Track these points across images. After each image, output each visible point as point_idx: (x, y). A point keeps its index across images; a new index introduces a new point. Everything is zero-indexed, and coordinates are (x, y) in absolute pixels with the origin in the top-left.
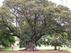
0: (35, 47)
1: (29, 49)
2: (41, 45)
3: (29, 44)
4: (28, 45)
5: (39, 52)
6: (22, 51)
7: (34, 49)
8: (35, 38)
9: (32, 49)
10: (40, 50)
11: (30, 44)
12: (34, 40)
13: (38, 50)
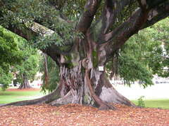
0: (109, 86)
1: (73, 97)
2: (155, 78)
3: (68, 65)
4: (63, 71)
5: (124, 118)
6: (24, 110)
7: (105, 95)
8: (111, 28)
9: (88, 99)
10: (141, 102)
11: (76, 64)
12: (100, 41)
13: (127, 103)
